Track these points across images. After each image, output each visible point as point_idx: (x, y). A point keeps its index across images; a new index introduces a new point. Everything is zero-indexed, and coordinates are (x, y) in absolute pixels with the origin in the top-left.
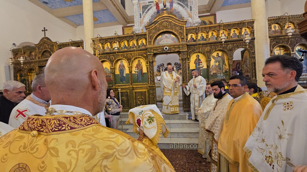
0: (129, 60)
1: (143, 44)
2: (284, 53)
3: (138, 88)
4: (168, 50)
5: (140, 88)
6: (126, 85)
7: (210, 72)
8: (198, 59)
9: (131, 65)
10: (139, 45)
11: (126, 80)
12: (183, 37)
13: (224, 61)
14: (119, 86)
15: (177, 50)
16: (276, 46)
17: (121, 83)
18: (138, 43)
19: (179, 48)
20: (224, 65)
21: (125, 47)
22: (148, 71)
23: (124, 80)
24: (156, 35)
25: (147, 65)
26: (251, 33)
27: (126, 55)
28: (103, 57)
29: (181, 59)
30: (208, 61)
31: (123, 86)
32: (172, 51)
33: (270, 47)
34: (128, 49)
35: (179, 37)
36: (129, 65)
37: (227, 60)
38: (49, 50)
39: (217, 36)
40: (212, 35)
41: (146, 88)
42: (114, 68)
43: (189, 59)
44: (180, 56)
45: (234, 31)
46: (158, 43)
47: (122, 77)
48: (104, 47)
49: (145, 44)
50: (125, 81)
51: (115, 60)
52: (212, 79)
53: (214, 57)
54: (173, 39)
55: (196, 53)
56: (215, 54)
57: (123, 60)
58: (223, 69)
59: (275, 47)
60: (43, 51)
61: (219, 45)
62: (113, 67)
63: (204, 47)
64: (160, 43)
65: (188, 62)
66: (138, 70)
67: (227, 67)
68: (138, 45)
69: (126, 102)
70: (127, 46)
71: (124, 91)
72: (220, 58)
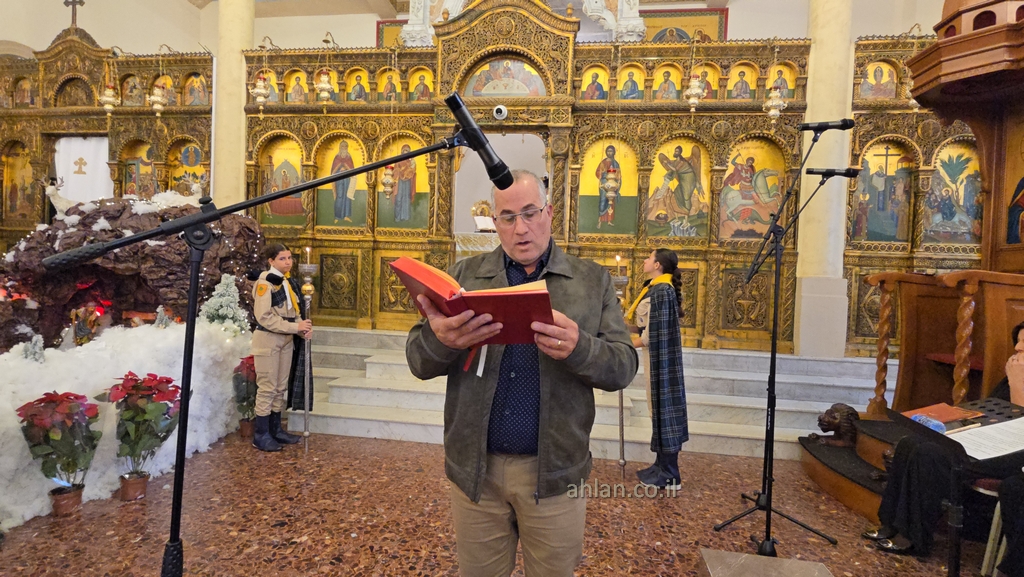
0: (370, 142)
1: (426, 87)
2: (900, 167)
3: (393, 246)
4: (507, 119)
5: (400, 246)
6: (351, 232)
8: (609, 160)
10: (412, 89)
11: (353, 214)
12: (564, 79)
13: (696, 178)
14: (329, 232)
15: (537, 121)
16: (872, 138)
17: (336, 221)
18: (408, 83)
19: (545, 113)
20: (695, 192)
21: (361, 94)
22: (432, 188)
23: (347, 213)
24: (469, 61)
25: (433, 165)
26: (797, 86)
27: (359, 124)
28: (277, 122)
29: (549, 154)
30: (644, 168)
31: (340, 232)
32: (520, 124)
33: (854, 141)
34: (370, 102)
35: (549, 75)
36: (370, 159)
37: (707, 175)
38: (86, 78)
39: (683, 87)
40: (666, 81)
41: (419, 247)
42: (316, 166)
44: (547, 145)
45: (742, 74)
46: (476, 92)
47: (340, 200)
48: (284, 85)
49: (431, 90)
50: (349, 216)
51: (321, 135)
52: (650, 237)
54: (527, 81)
55: (605, 137)
57: (349, 141)
58: (691, 206)
59: (869, 144)
60: (61, 79)
62: (311, 163)
63: (633, 122)
64: (483, 91)
65: (573, 169)
67: (706, 199)
68: (407, 89)
69: (346, 290)
70: (368, 90)
71: (343, 251)
72: (687, 164)
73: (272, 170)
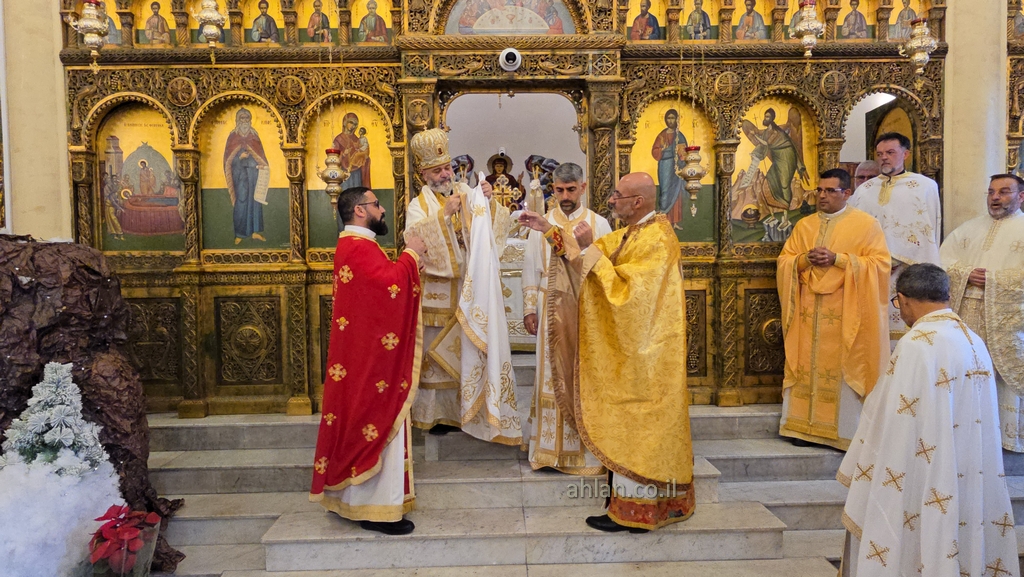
0: (290, 108)
1: (380, 20)
6: (265, 258)
7: (732, 205)
8: (670, 131)
9: (299, 138)
10: (356, 24)
11: (266, 226)
12: (607, 7)
13: (797, 156)
14: (228, 259)
15: (569, 72)
17: (238, 240)
18: (350, 14)
20: (796, 175)
21: (269, 30)
22: (400, 181)
23: (256, 227)
25: (398, 145)
27: (270, 79)
28: (122, 79)
29: (585, 125)
30: (723, 148)
31: (247, 258)
32: (542, 78)
33: (1012, 98)
34: (285, 44)
35: (582, 1)
36: (292, 137)
37: (810, 149)
39: (774, 21)
40: (749, 12)
42: (196, 152)
43: (626, 129)
44: (579, 111)
45: (854, 2)
46: (465, 25)
48: (131, 16)
49: (389, 25)
50: (261, 230)
51: (203, 100)
52: (737, 245)
53: (750, 129)
54: (547, 10)
55: (664, 97)
56: (756, 115)
57: (252, 109)
58: (791, 196)
61: (781, 70)
62: (189, 147)
63: (706, 73)
64: (475, 26)
65: (620, 146)
66: (343, 169)
67: (812, 183)
68: (349, 23)
69: (263, 352)
70: (281, 25)
71: (253, 290)
72: (782, 134)
73: (120, 161)
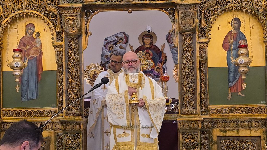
22: (60, 66)
29: (177, 30)
43: (204, 32)
44: (174, 21)
55: (230, 10)
65: (200, 43)
